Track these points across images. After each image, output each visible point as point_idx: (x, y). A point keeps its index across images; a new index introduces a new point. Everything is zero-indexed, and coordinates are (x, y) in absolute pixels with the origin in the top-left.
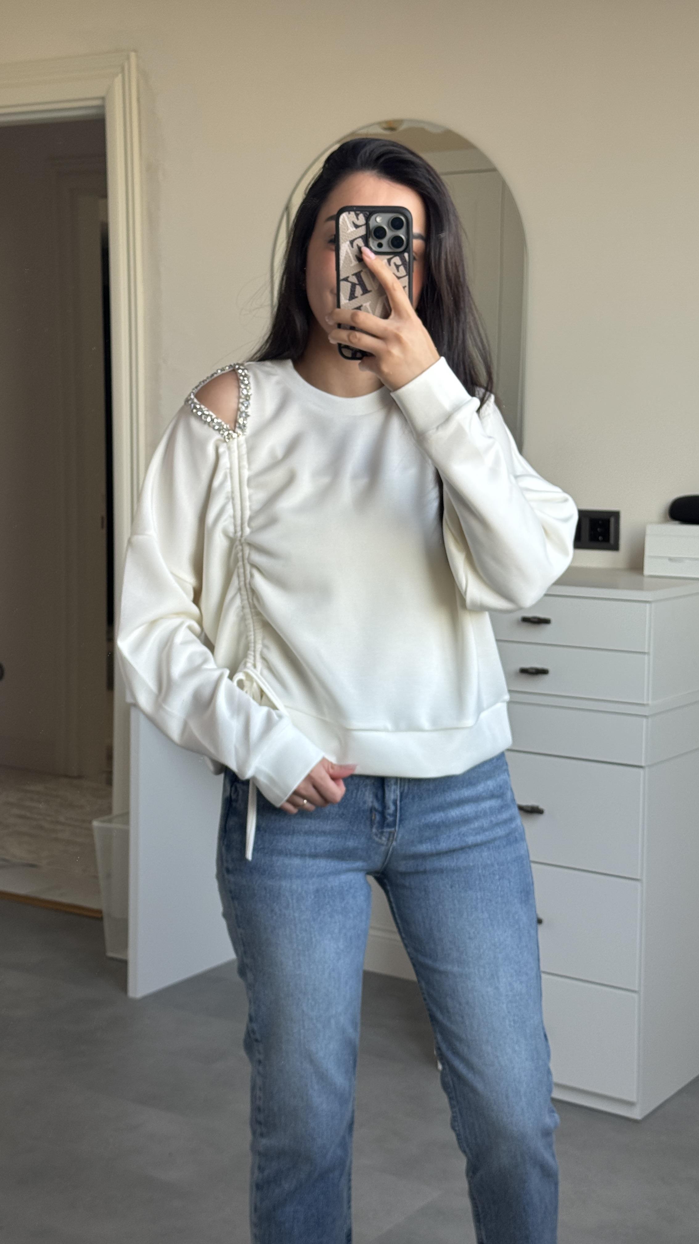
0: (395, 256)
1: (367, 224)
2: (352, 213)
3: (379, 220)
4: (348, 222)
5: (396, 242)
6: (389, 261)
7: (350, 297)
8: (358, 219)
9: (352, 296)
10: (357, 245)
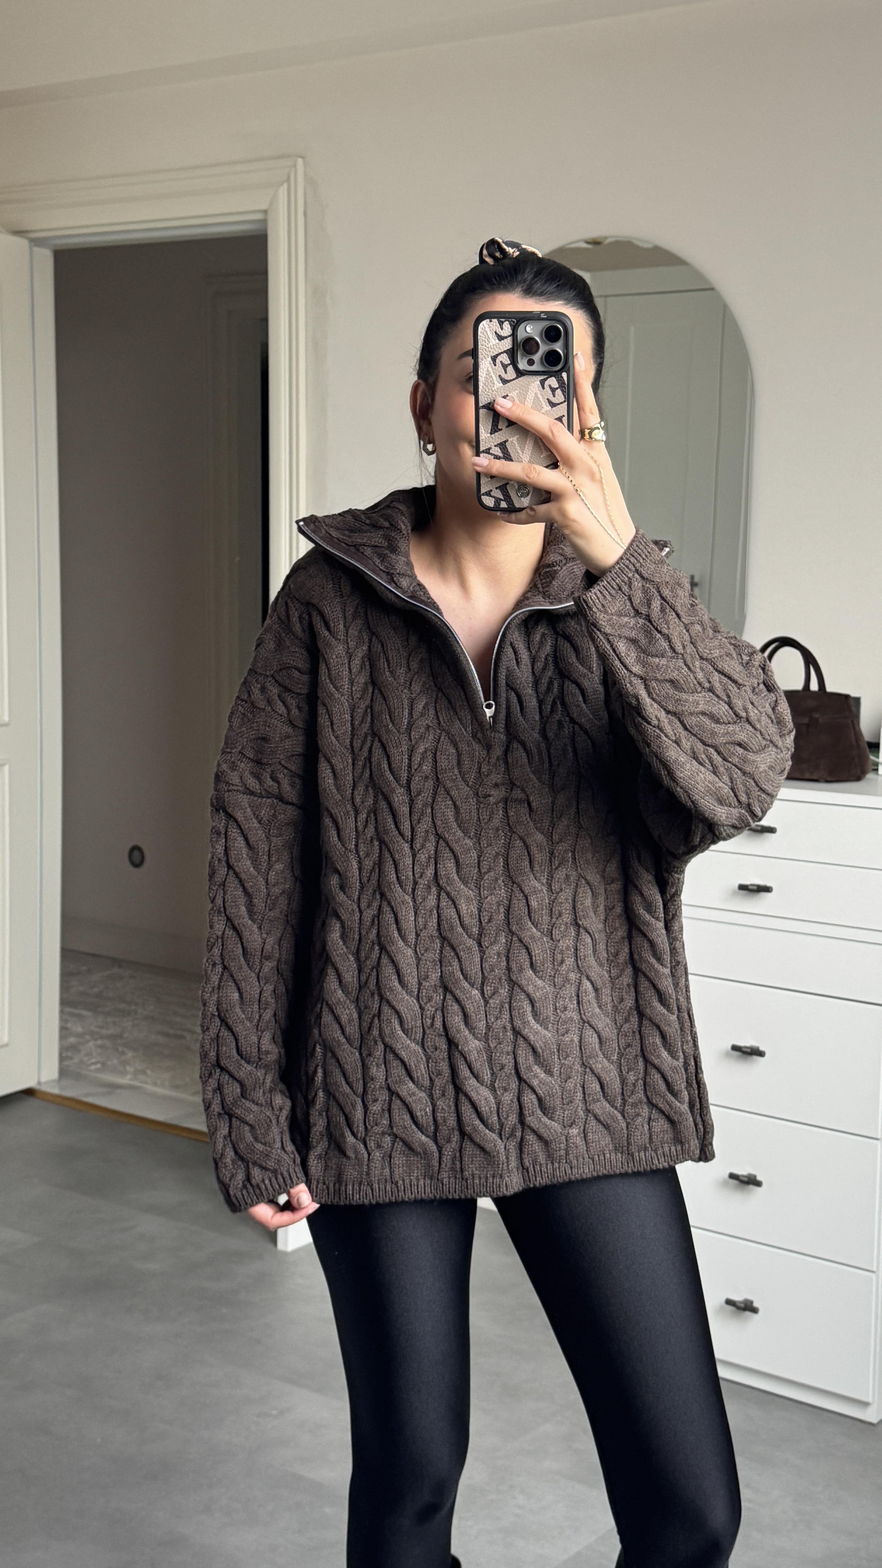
0: (551, 377)
1: (514, 335)
2: (495, 321)
3: (530, 330)
4: (489, 333)
5: (552, 358)
6: (542, 383)
7: (491, 430)
8: (502, 329)
9: (495, 429)
10: (501, 362)
